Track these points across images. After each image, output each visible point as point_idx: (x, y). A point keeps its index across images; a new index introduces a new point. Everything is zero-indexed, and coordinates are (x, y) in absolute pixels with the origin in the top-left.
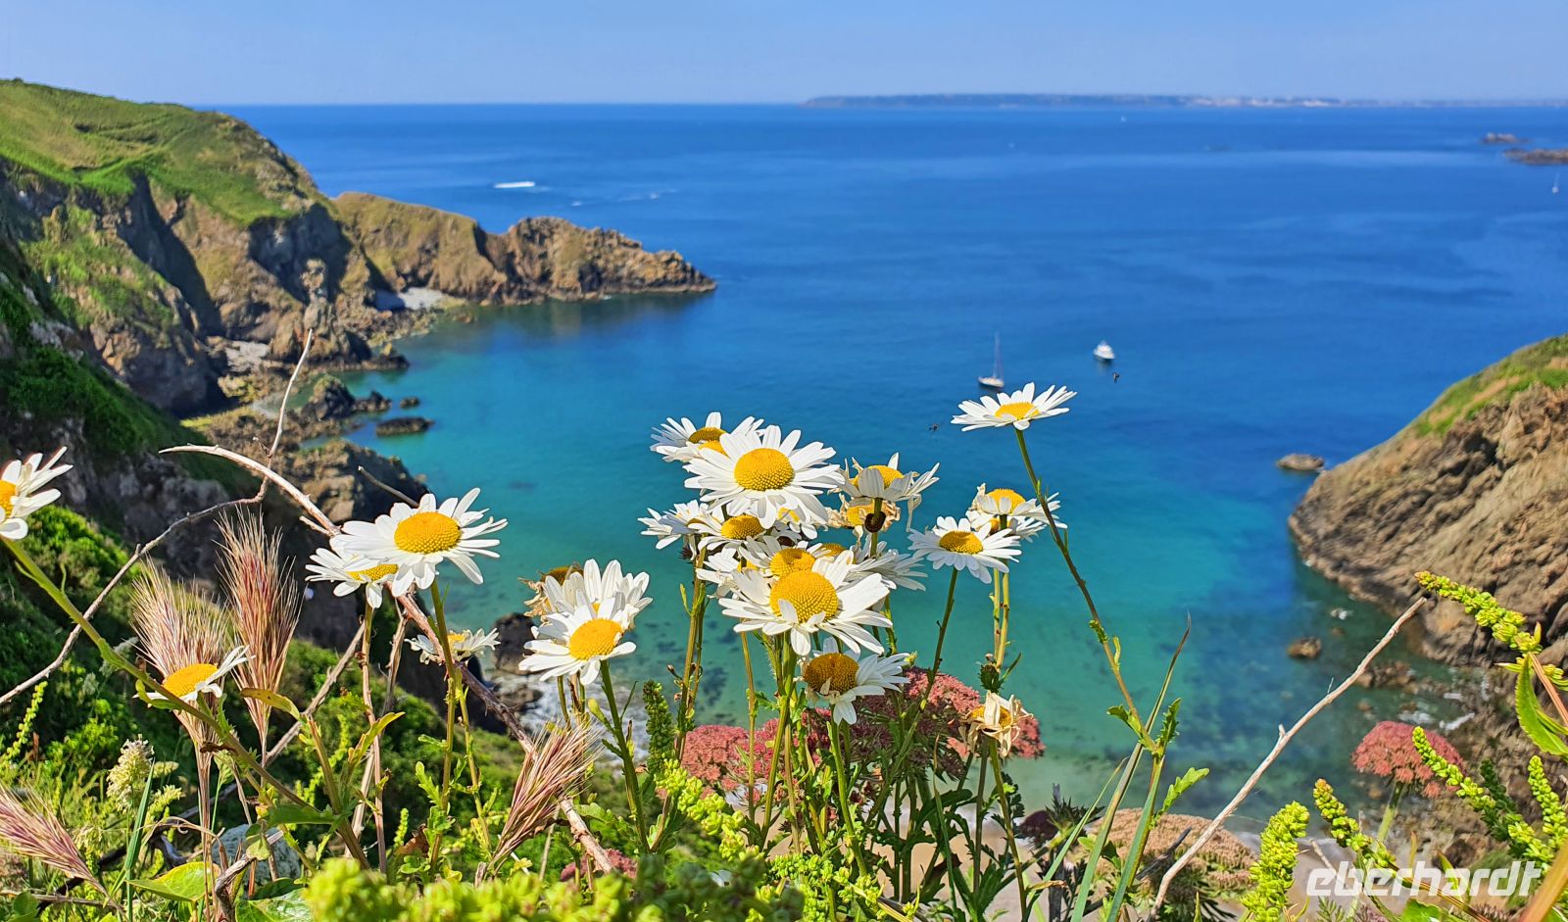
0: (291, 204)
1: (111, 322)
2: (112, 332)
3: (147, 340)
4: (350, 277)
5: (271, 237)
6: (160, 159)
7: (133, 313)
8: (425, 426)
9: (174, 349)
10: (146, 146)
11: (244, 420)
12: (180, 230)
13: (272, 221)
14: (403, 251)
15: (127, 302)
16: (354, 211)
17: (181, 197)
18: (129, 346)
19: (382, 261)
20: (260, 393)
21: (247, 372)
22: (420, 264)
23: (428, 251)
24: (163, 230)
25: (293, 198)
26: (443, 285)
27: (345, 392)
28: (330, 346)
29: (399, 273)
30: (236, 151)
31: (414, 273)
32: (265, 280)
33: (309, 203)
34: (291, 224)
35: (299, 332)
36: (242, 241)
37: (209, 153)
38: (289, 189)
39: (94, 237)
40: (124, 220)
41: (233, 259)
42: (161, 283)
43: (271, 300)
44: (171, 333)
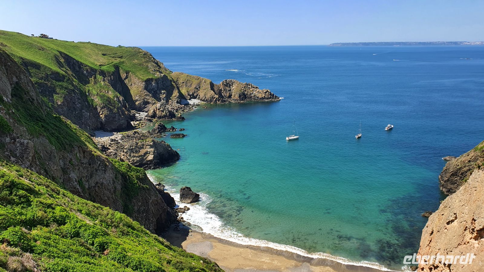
0: (158, 75)
1: (102, 106)
2: (102, 108)
3: (111, 110)
4: (173, 95)
5: (151, 84)
6: (123, 62)
7: (108, 103)
8: (184, 136)
9: (119, 112)
10: (120, 59)
11: (135, 132)
12: (126, 81)
13: (152, 79)
14: (190, 88)
15: (107, 100)
16: (177, 77)
17: (127, 73)
18: (106, 112)
19: (184, 91)
20: (142, 126)
21: (141, 120)
22: (195, 92)
23: (197, 89)
24: (122, 81)
25: (158, 73)
26: (201, 98)
27: (164, 126)
28: (164, 114)
29: (188, 95)
30: (143, 60)
31: (193, 94)
32: (148, 95)
33: (162, 75)
34: (157, 80)
35: (155, 110)
36: (143, 85)
37: (136, 61)
38: (157, 71)
39: (102, 83)
40: (111, 79)
41: (140, 89)
42: (119, 95)
43: (150, 101)
44: (118, 109)
